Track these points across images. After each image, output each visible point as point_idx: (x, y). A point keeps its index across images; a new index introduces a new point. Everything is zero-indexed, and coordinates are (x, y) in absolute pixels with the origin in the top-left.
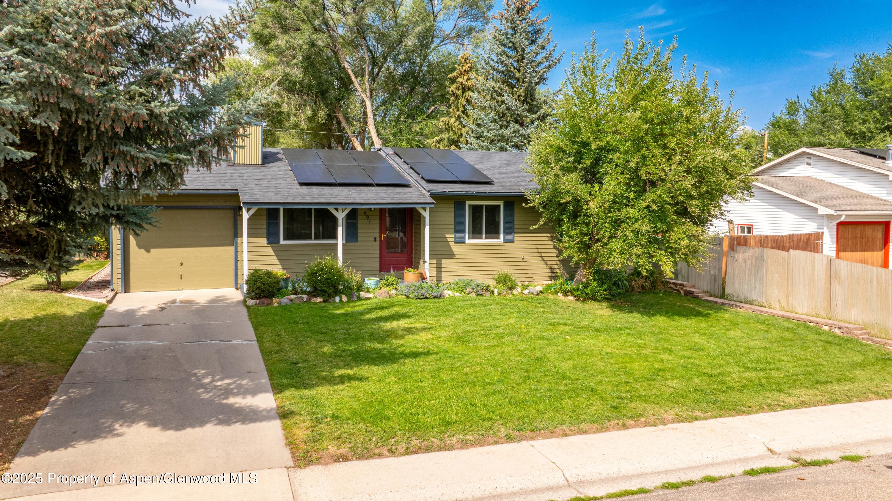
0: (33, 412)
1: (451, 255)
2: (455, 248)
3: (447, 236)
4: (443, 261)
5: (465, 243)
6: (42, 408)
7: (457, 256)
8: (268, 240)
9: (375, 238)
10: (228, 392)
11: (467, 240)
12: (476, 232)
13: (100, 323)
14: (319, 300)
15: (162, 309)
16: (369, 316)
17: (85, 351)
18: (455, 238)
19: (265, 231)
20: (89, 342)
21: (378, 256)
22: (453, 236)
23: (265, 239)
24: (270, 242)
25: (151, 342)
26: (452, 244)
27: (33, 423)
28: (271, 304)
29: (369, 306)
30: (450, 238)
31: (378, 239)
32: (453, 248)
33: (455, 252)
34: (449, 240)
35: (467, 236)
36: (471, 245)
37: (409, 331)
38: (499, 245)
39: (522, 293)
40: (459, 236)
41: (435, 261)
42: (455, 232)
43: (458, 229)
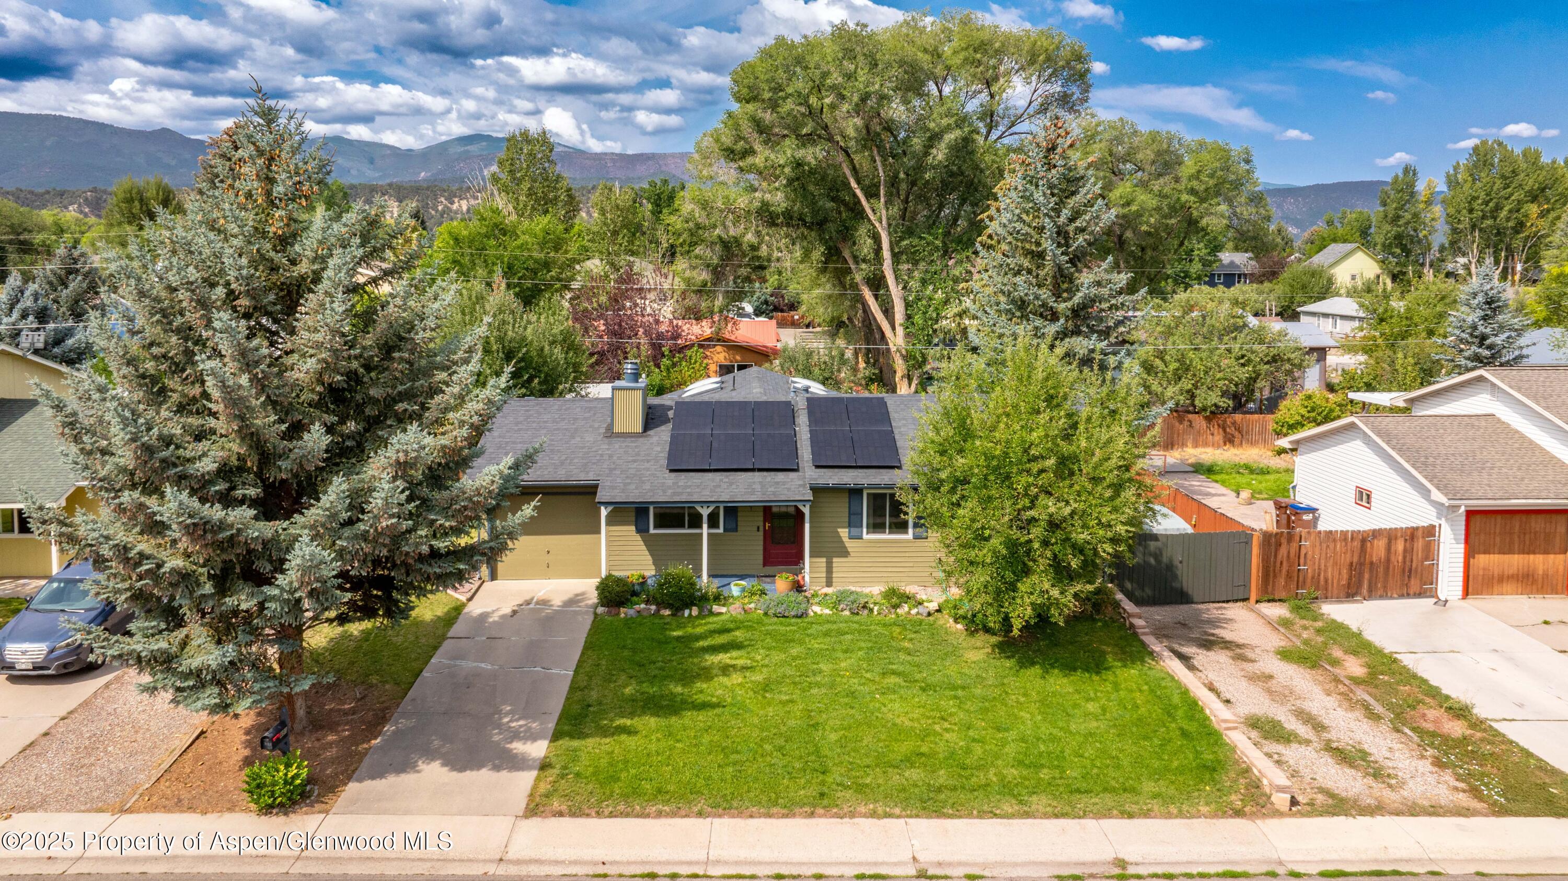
0: (369, 741)
1: (845, 553)
2: (850, 544)
3: (840, 530)
4: (835, 560)
5: (862, 538)
6: (376, 738)
7: (852, 554)
8: (637, 528)
9: (758, 528)
10: (516, 736)
11: (865, 536)
12: (877, 527)
13: (450, 634)
14: (667, 612)
15: (514, 612)
16: (702, 643)
17: (426, 674)
18: (850, 532)
19: (633, 518)
20: (433, 660)
21: (761, 548)
22: (847, 530)
23: (633, 528)
24: (638, 531)
25: (483, 665)
26: (846, 540)
27: (367, 750)
28: (618, 614)
29: (711, 627)
30: (844, 532)
31: (761, 529)
32: (847, 545)
33: (850, 550)
34: (842, 535)
35: (865, 530)
36: (870, 541)
37: (726, 670)
38: (908, 541)
39: (909, 613)
40: (855, 531)
41: (824, 560)
42: (850, 526)
43: (853, 522)
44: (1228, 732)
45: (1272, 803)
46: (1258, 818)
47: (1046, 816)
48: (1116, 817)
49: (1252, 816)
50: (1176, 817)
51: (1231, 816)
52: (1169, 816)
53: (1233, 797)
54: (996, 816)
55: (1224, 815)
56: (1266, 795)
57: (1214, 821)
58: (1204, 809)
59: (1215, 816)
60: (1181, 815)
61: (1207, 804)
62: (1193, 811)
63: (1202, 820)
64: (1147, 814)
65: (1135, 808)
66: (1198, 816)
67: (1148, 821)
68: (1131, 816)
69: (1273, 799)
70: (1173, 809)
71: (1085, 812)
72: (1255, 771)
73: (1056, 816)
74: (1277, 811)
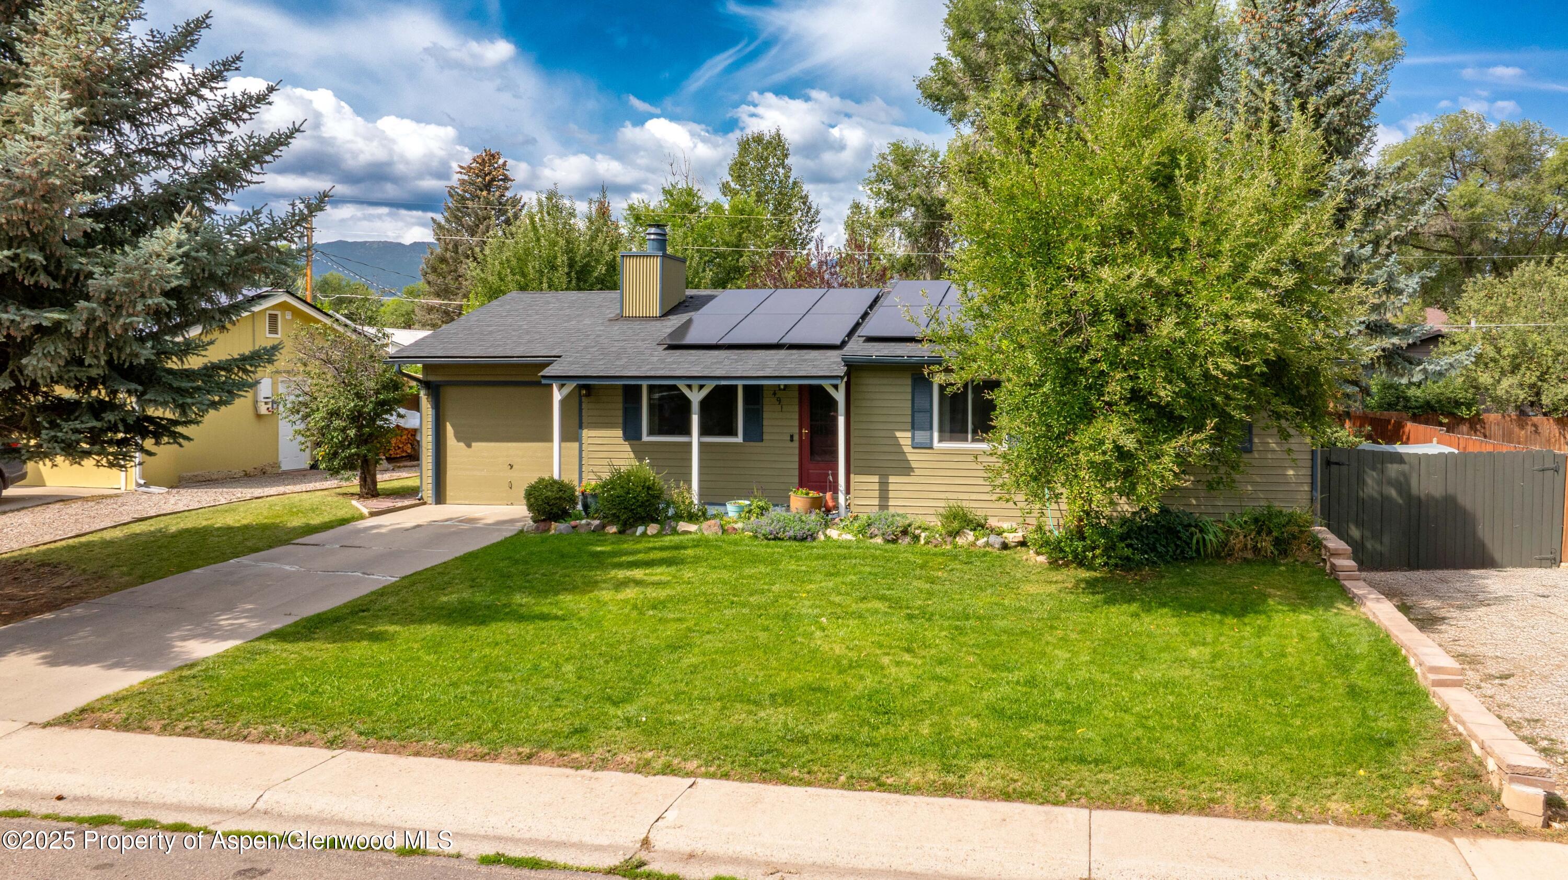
1: (906, 469)
2: (913, 456)
3: (898, 434)
4: (892, 479)
5: (931, 448)
7: (917, 472)
8: (624, 434)
9: (792, 436)
11: (936, 444)
12: (954, 431)
13: (299, 540)
14: (613, 529)
18: (913, 438)
19: (620, 420)
20: (232, 561)
21: (796, 465)
22: (909, 434)
23: (620, 433)
24: (627, 437)
26: (908, 449)
28: (548, 530)
30: (904, 438)
31: (796, 437)
32: (910, 457)
33: (914, 465)
34: (902, 442)
35: (936, 435)
36: (944, 452)
39: (973, 544)
40: (921, 436)
41: (876, 479)
42: (914, 427)
43: (918, 422)
44: (1441, 691)
45: (1503, 809)
46: (1462, 832)
47: (987, 794)
48: (1137, 808)
49: (1449, 828)
50: (1272, 818)
51: (1399, 826)
52: (1257, 814)
53: (1414, 791)
54: (881, 786)
55: (1383, 821)
56: (1492, 792)
57: (1357, 831)
58: (1337, 807)
59: (1360, 821)
60: (1282, 814)
61: (1348, 798)
62: (1312, 809)
63: (1331, 827)
64: (1205, 809)
65: (1184, 795)
66: (1323, 819)
67: (1204, 821)
68: (1168, 808)
69: (1505, 799)
70: (1268, 803)
71: (1071, 793)
72: (1475, 748)
73: (1007, 796)
74: (1513, 824)
